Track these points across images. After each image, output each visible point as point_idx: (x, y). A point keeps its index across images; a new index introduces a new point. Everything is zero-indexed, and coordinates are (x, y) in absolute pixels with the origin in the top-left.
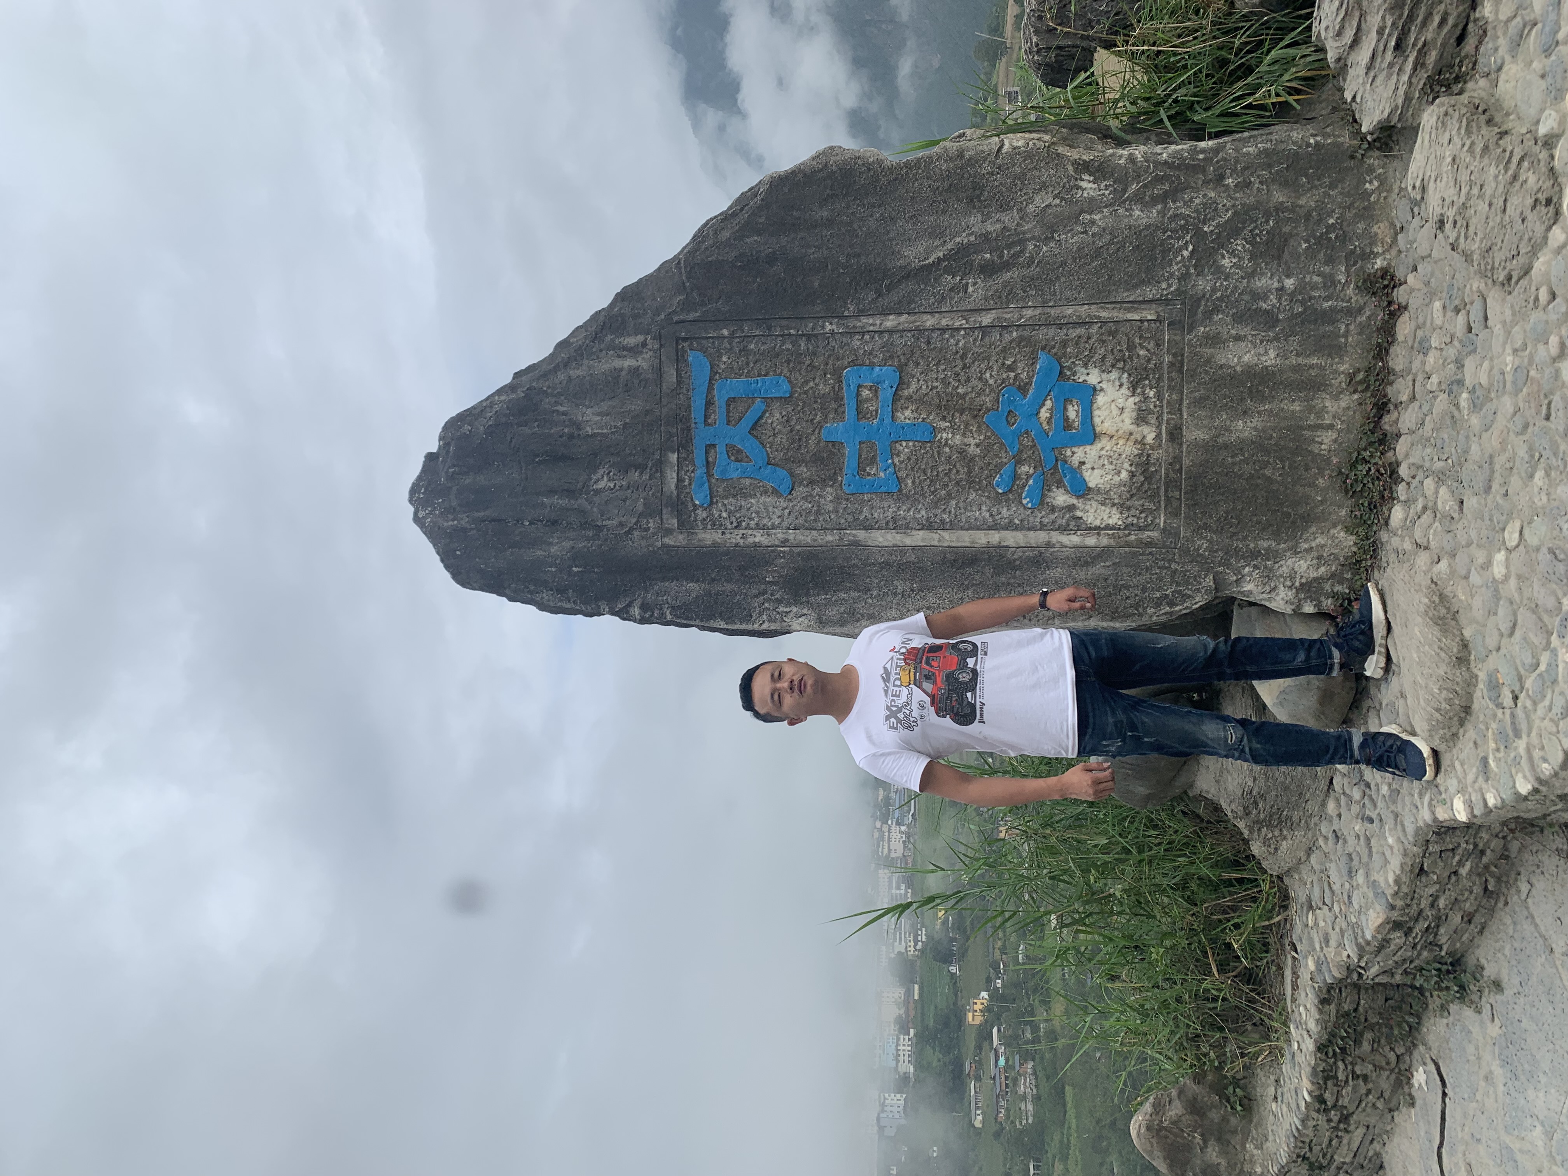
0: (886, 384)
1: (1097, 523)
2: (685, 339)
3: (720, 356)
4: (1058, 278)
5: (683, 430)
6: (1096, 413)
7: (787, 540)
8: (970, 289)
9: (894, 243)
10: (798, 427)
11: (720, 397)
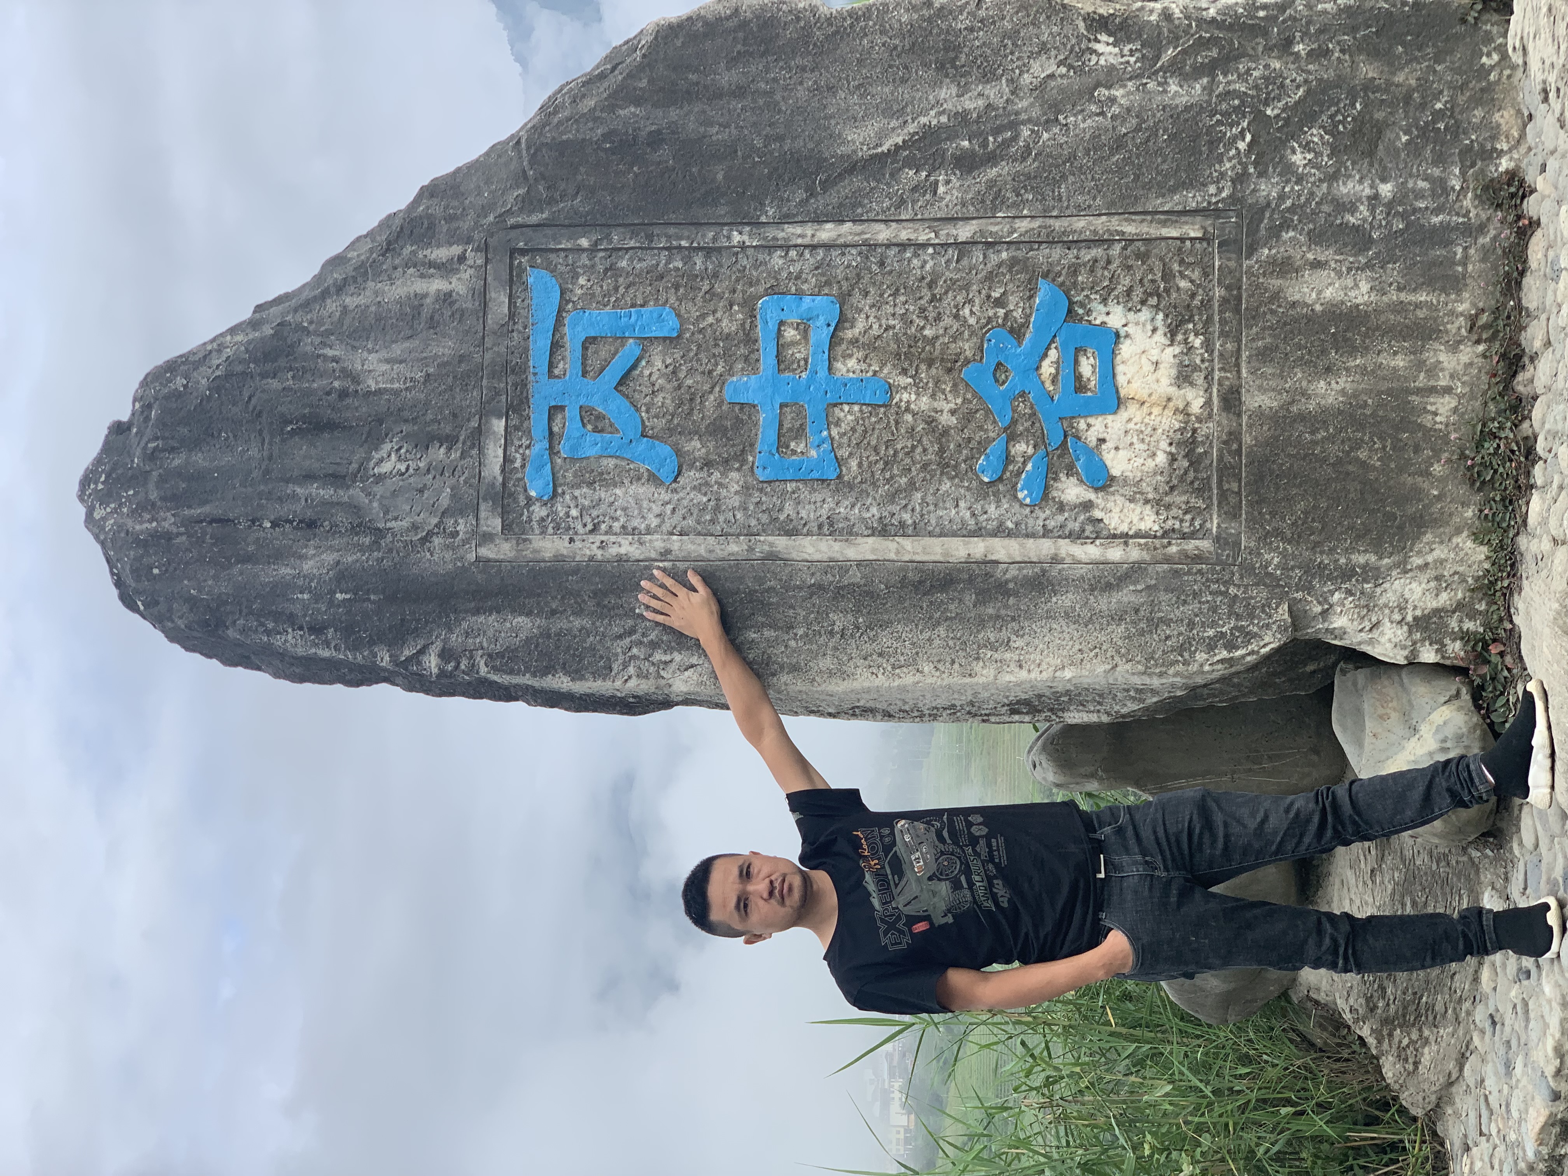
0: (821, 321)
1: (1124, 528)
2: (523, 252)
3: (576, 276)
4: (1064, 177)
5: (515, 385)
6: (1120, 369)
7: (668, 552)
8: (941, 189)
9: (833, 122)
10: (689, 382)
11: (573, 337)
